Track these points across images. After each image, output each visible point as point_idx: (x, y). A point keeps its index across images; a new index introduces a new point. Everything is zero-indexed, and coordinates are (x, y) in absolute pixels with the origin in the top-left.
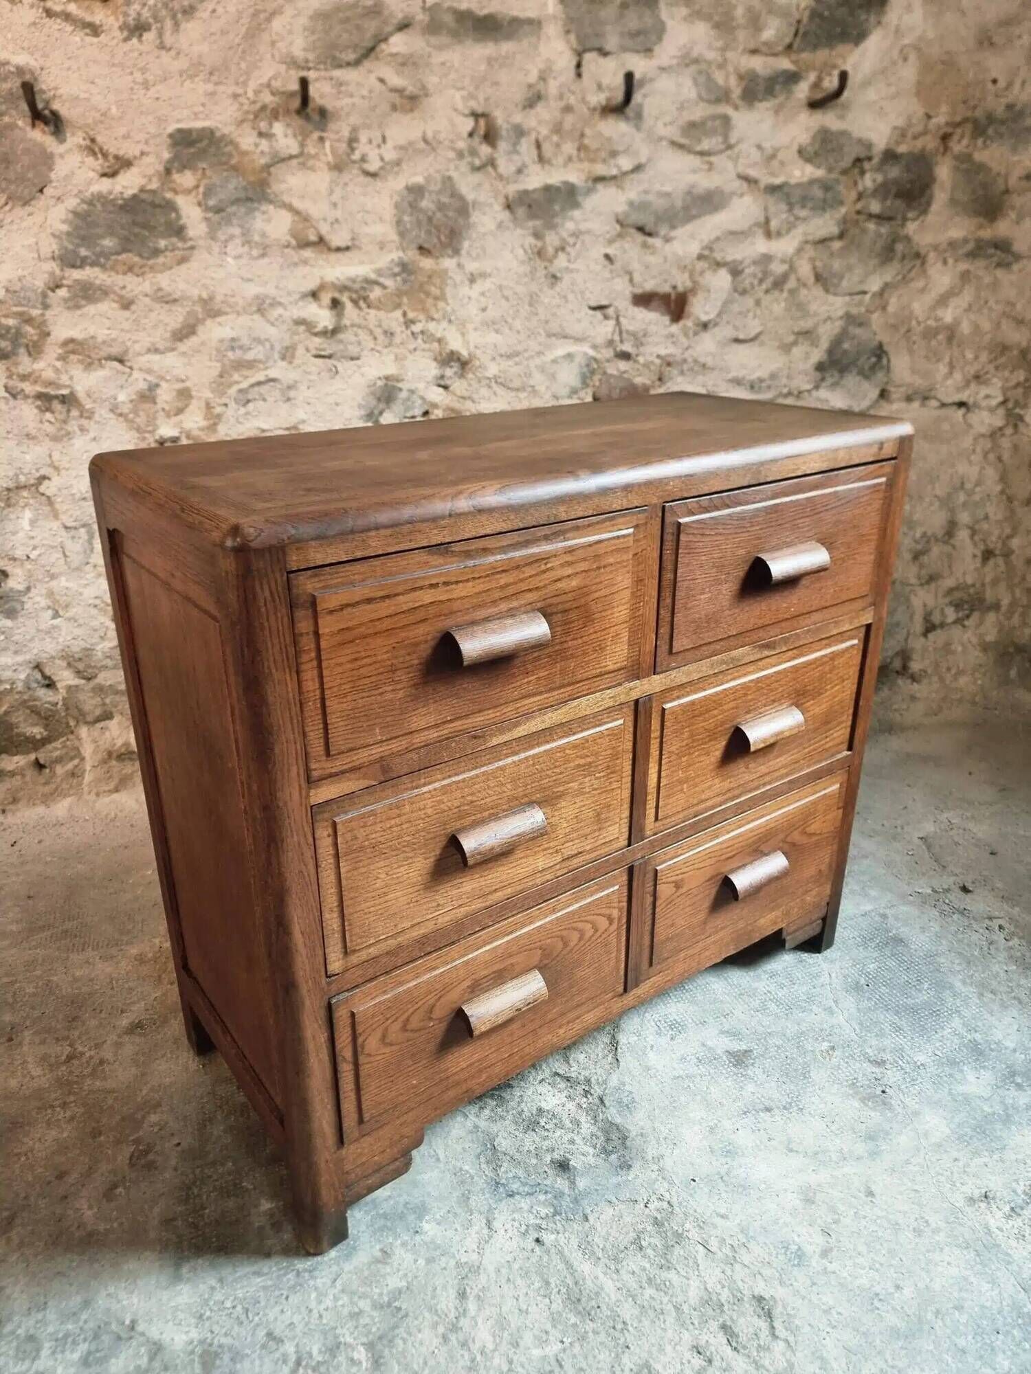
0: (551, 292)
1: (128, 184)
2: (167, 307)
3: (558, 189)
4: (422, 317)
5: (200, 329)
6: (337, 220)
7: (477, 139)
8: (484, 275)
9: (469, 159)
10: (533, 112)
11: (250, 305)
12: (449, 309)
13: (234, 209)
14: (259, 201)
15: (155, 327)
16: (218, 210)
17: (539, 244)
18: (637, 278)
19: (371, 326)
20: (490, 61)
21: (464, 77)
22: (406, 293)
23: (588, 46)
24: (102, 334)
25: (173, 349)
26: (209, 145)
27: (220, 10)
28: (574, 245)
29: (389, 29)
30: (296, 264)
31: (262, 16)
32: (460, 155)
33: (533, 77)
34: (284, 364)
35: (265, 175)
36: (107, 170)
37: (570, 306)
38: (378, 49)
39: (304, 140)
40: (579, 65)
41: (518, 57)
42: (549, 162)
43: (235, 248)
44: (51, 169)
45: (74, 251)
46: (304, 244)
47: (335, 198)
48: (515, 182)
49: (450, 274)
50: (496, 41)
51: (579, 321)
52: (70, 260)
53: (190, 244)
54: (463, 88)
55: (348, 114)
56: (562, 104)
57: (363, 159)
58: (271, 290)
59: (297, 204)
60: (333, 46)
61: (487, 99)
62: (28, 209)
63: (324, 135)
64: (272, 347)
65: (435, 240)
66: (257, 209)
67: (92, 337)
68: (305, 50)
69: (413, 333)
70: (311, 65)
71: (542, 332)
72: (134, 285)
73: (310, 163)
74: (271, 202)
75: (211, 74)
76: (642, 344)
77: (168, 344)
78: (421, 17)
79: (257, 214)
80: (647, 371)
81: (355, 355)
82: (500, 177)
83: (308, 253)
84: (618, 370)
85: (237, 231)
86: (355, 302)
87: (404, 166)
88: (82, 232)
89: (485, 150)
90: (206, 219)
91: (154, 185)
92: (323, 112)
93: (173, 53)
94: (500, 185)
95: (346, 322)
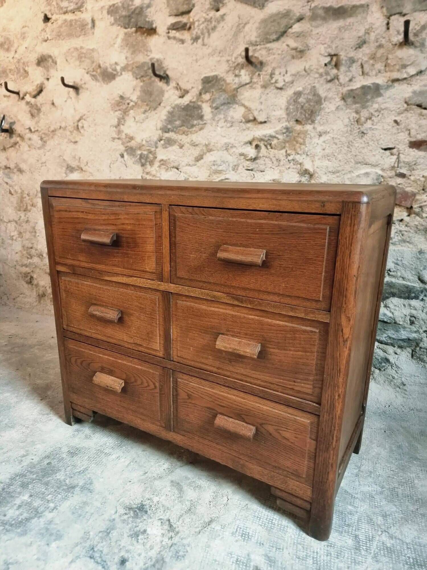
0: (361, 141)
1: (186, 100)
2: (194, 147)
3: (369, 87)
4: (293, 153)
5: (205, 157)
6: (261, 110)
7: (330, 67)
8: (326, 133)
9: (325, 77)
10: (361, 50)
11: (222, 147)
12: (306, 149)
13: (222, 107)
14: (233, 104)
15: (189, 156)
16: (217, 108)
17: (358, 116)
18: (413, 132)
19: (271, 157)
20: (340, 29)
21: (326, 38)
22: (288, 142)
23: (394, 12)
24: (172, 157)
25: (195, 165)
26: (216, 82)
27: (225, 26)
28: (378, 116)
29: (292, 22)
30: (244, 130)
31: (241, 26)
32: (321, 75)
33: (361, 33)
34: (233, 172)
35: (235, 92)
36: (181, 95)
37: (370, 148)
38: (288, 32)
39: (253, 76)
40: (388, 24)
41: (356, 24)
42: (367, 74)
43: (221, 123)
44: (163, 96)
45: (166, 126)
46: (248, 121)
47: (261, 100)
48: (348, 86)
49: (309, 132)
50: (344, 18)
51: (374, 155)
52: (165, 130)
53: (205, 122)
54: (325, 44)
55: (272, 63)
56: (377, 44)
57: (276, 82)
58: (232, 141)
59: (247, 104)
60: (267, 33)
61: (337, 47)
62: (156, 111)
63: (261, 73)
64: (229, 165)
65: (303, 116)
66: (231, 107)
67: (169, 159)
68: (256, 37)
69: (289, 160)
70: (258, 43)
71: (352, 160)
72: (184, 139)
73: (254, 86)
74: (237, 103)
75: (220, 53)
76: (414, 170)
77: (193, 163)
78: (309, 14)
79: (231, 109)
80: (415, 185)
81: (263, 170)
82: (341, 85)
83: (249, 125)
84: (396, 184)
85: (222, 116)
86: (266, 146)
87: (294, 83)
88: (170, 119)
89: (335, 71)
90: (212, 112)
91: (194, 100)
92: (261, 63)
93: (207, 46)
94: (340, 88)
95: (261, 155)
